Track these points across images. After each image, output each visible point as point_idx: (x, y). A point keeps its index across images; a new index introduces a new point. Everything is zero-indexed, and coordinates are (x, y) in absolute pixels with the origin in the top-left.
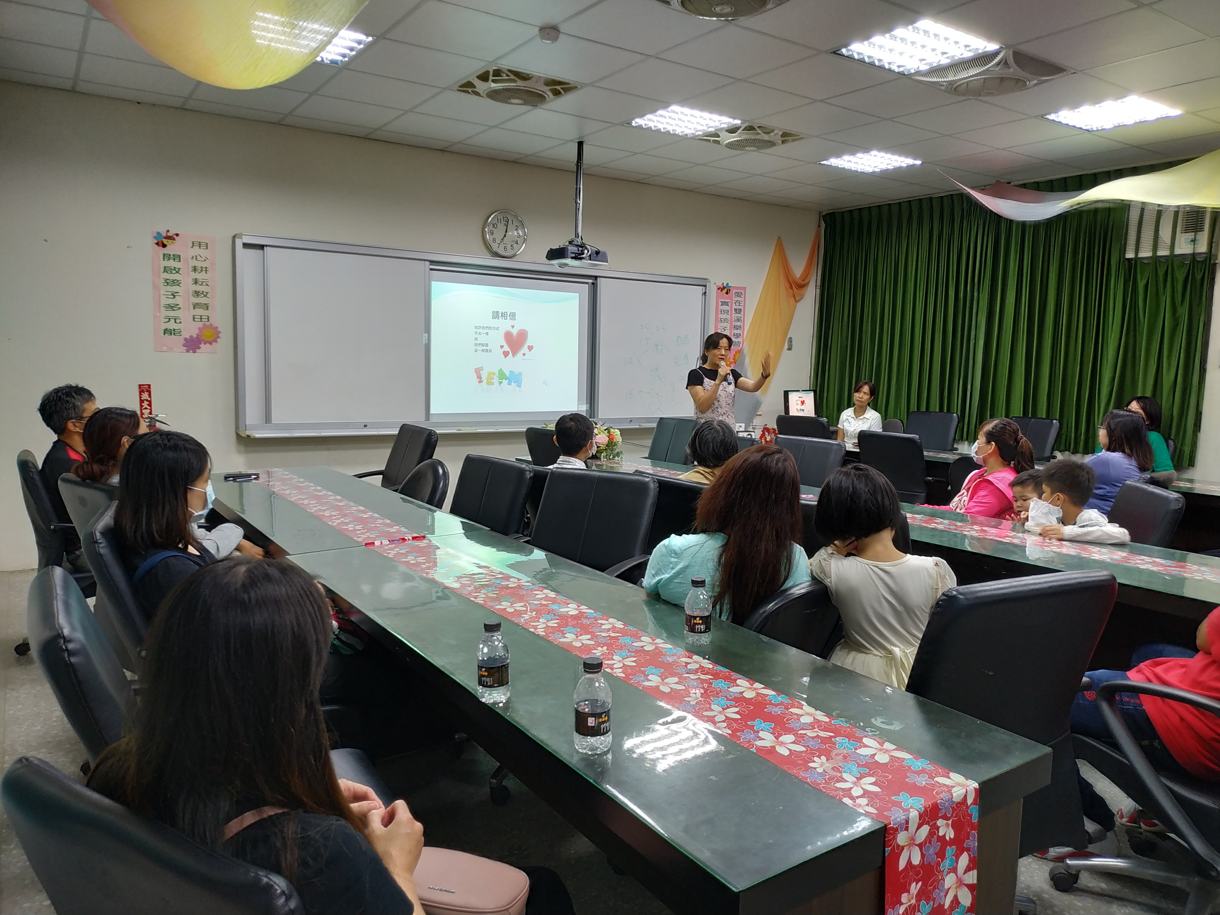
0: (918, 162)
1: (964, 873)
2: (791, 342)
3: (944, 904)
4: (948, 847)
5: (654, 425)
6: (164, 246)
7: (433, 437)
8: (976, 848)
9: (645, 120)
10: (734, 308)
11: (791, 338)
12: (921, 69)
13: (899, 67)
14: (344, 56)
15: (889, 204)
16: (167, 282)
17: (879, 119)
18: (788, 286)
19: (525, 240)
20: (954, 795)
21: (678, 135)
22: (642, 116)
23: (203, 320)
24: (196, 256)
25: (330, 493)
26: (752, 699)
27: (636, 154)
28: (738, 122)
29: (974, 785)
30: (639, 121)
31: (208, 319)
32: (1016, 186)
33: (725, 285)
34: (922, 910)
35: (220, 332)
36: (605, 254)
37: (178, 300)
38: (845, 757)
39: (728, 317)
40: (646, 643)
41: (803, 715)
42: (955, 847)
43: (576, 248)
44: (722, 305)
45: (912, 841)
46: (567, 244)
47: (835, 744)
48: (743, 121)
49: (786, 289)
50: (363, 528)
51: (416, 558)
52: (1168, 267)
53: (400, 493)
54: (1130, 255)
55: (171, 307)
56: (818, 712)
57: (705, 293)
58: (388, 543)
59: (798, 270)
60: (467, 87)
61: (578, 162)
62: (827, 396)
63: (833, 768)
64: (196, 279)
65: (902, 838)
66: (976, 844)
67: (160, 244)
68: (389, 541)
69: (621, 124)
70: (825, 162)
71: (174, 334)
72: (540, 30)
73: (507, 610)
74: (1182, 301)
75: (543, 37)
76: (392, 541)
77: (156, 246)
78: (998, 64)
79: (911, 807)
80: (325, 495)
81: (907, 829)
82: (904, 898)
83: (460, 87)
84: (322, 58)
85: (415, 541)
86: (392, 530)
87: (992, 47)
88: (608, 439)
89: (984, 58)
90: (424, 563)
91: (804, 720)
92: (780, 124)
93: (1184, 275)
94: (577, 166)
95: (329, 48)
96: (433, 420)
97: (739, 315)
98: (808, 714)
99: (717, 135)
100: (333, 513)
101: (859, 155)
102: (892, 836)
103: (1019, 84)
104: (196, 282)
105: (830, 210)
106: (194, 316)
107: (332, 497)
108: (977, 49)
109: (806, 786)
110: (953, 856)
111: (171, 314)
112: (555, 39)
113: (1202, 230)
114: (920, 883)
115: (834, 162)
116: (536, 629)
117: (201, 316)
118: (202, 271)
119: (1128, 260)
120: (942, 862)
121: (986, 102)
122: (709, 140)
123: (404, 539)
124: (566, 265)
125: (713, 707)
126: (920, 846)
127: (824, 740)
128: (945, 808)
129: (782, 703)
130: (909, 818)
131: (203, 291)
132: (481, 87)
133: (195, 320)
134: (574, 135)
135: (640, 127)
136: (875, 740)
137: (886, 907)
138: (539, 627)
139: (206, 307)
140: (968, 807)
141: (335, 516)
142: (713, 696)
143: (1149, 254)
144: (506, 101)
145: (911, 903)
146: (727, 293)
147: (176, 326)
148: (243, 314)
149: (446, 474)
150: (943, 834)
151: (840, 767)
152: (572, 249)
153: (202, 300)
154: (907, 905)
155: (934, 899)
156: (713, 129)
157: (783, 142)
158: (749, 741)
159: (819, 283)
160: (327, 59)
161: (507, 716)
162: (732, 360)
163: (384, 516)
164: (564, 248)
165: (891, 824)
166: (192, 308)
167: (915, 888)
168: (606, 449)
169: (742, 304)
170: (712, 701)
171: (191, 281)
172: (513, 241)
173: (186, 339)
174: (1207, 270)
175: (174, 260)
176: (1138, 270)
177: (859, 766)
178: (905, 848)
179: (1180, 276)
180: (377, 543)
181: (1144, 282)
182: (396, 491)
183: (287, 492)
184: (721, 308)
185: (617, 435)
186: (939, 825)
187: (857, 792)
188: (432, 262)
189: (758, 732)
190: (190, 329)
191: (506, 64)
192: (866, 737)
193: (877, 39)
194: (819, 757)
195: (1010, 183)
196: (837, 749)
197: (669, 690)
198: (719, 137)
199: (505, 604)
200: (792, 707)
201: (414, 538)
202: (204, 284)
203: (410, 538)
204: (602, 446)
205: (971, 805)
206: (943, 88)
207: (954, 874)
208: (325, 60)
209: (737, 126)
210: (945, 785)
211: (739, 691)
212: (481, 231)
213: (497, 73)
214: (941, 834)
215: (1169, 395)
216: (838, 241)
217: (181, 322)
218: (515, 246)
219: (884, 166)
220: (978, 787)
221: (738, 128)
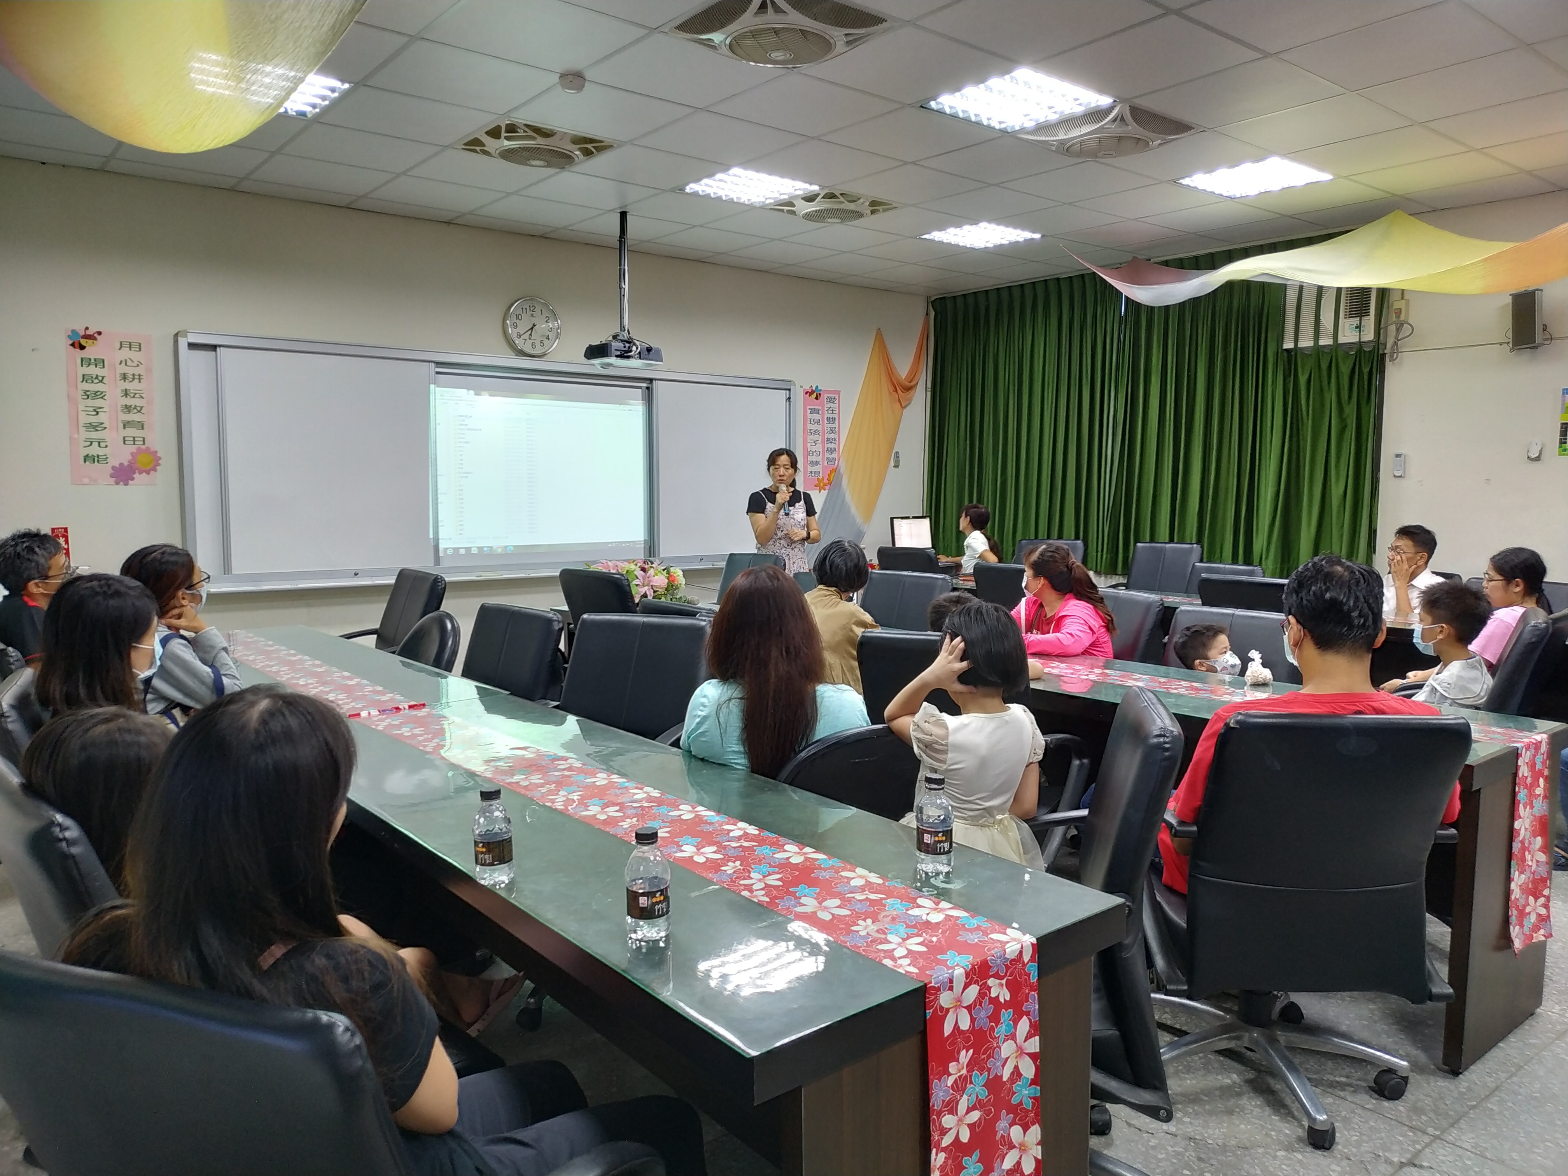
0: (1037, 236)
1: (1025, 1041)
2: (898, 457)
3: (1002, 1076)
4: (1003, 1010)
5: (723, 564)
6: (82, 347)
7: (440, 584)
8: (1037, 1012)
9: (701, 185)
10: (826, 417)
11: (897, 453)
12: (1025, 125)
13: (1000, 123)
14: (314, 106)
15: (1009, 287)
16: (87, 395)
17: (984, 185)
18: (891, 389)
19: (558, 336)
20: (1007, 950)
21: (743, 204)
22: (697, 180)
23: (136, 443)
24: (126, 360)
25: (307, 658)
26: (798, 864)
27: (694, 226)
28: (815, 188)
29: (1029, 940)
30: (691, 188)
31: (144, 441)
32: (1157, 263)
33: (814, 388)
34: (975, 1081)
35: (160, 458)
36: (658, 351)
37: (102, 417)
38: (893, 919)
39: (819, 428)
40: (686, 812)
41: (853, 878)
42: (1012, 1010)
43: (621, 345)
44: (811, 413)
45: (959, 1003)
46: (611, 338)
47: (885, 906)
48: (822, 187)
49: (890, 393)
50: (348, 697)
51: (411, 729)
52: (1332, 357)
53: (399, 654)
54: (1288, 345)
55: (94, 427)
56: (872, 874)
57: (789, 398)
58: (378, 713)
59: (903, 369)
60: (474, 144)
61: (620, 237)
62: (944, 523)
63: (878, 931)
64: (126, 390)
65: (945, 999)
66: (1037, 1007)
67: (77, 345)
68: (379, 711)
69: (673, 190)
70: (926, 236)
71: (98, 461)
72: (561, 77)
73: (521, 783)
74: (1350, 397)
75: (565, 86)
76: (383, 711)
77: (71, 347)
78: (1114, 120)
79: (958, 965)
80: (300, 659)
81: (951, 989)
82: (953, 1067)
83: (465, 144)
84: (286, 109)
85: (411, 710)
86: (384, 698)
87: (1105, 101)
88: (667, 581)
89: (1095, 115)
90: (421, 735)
91: (853, 883)
92: (867, 190)
93: (1351, 366)
94: (620, 241)
95: (294, 96)
96: (444, 563)
97: (833, 426)
98: (860, 877)
99: (791, 204)
100: (310, 681)
101: (967, 228)
102: (933, 997)
103: (1141, 144)
104: (126, 393)
105: (942, 294)
106: (124, 438)
107: (308, 662)
108: (1090, 103)
109: (845, 950)
110: (1010, 1020)
111: (94, 435)
112: (580, 88)
113: (1367, 314)
114: (971, 1051)
115: (937, 236)
116: (553, 803)
117: (134, 438)
118: (134, 379)
119: (1286, 350)
120: (997, 1027)
121: (1108, 165)
122: (782, 211)
123: (398, 709)
124: (610, 365)
125: (752, 875)
126: (969, 1008)
127: (872, 902)
128: (997, 966)
129: (832, 867)
130: (953, 977)
131: (136, 406)
132: (491, 144)
133: (127, 442)
134: (614, 204)
135: (695, 194)
136: (930, 900)
137: (931, 1077)
138: (557, 800)
139: (141, 426)
140: (1024, 965)
141: (312, 684)
142: (755, 864)
143: (1311, 344)
144: (524, 161)
145: (961, 1073)
146: (817, 398)
147: (101, 452)
148: (191, 434)
149: (456, 631)
150: (996, 995)
151: (886, 928)
152: (616, 345)
153: (135, 417)
154: (956, 1076)
155: (989, 1070)
156: (786, 197)
157: (873, 212)
158: (789, 908)
159: (929, 385)
160: (292, 109)
161: (513, 899)
162: (826, 481)
163: (374, 681)
164: (607, 344)
165: (931, 983)
166: (122, 427)
167: (965, 1056)
168: (665, 594)
169: (837, 412)
170: (752, 869)
171: (119, 393)
172: (543, 336)
173: (113, 468)
174: (1375, 364)
175: (96, 366)
176: (1299, 364)
177: (908, 926)
178: (951, 1011)
179: (1345, 370)
180: (364, 714)
181: (1306, 376)
182: (394, 653)
183: (251, 658)
184: (809, 416)
185: (678, 576)
186: (990, 985)
187: (900, 952)
188: (438, 364)
189: (800, 898)
190: (121, 455)
191: (522, 117)
192: (920, 897)
193: (970, 91)
194: (864, 920)
195: (1150, 260)
196: (886, 910)
197: (704, 860)
198: (794, 206)
199: (517, 778)
200: (843, 871)
201: (411, 707)
202: (137, 396)
203: (407, 707)
204: (660, 590)
205: (1028, 963)
206: (1054, 148)
207: (1012, 1042)
208: (289, 111)
209: (816, 193)
210: (999, 941)
211: (785, 857)
212: (500, 325)
213: (512, 128)
214: (993, 995)
215: (1339, 512)
216: (950, 333)
217: (106, 446)
218: (546, 342)
219: (998, 241)
220: (1035, 942)
221: (817, 195)
